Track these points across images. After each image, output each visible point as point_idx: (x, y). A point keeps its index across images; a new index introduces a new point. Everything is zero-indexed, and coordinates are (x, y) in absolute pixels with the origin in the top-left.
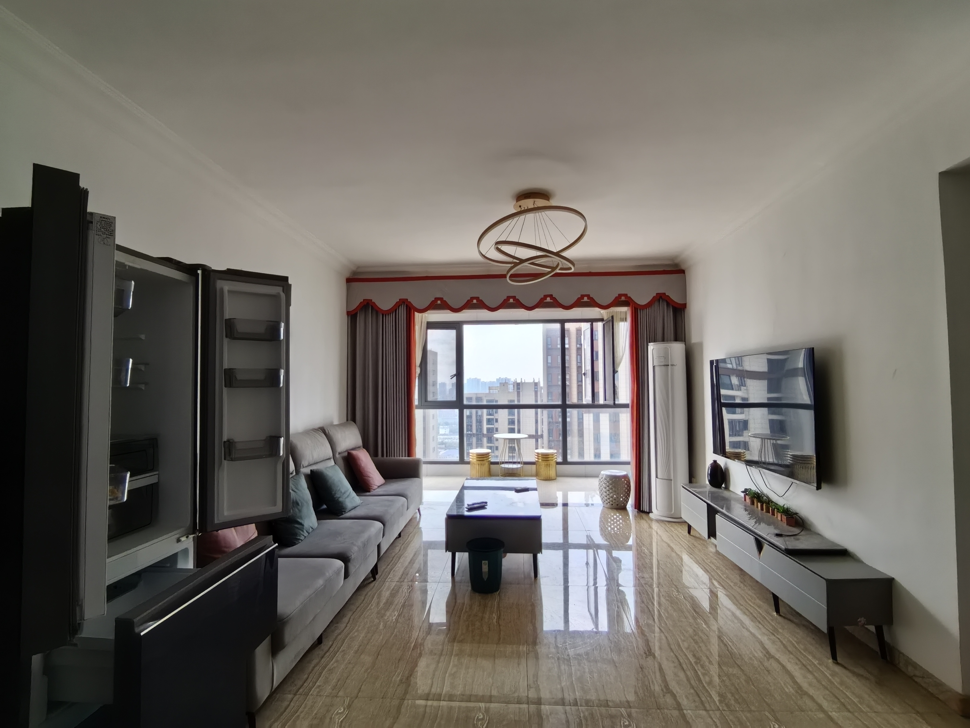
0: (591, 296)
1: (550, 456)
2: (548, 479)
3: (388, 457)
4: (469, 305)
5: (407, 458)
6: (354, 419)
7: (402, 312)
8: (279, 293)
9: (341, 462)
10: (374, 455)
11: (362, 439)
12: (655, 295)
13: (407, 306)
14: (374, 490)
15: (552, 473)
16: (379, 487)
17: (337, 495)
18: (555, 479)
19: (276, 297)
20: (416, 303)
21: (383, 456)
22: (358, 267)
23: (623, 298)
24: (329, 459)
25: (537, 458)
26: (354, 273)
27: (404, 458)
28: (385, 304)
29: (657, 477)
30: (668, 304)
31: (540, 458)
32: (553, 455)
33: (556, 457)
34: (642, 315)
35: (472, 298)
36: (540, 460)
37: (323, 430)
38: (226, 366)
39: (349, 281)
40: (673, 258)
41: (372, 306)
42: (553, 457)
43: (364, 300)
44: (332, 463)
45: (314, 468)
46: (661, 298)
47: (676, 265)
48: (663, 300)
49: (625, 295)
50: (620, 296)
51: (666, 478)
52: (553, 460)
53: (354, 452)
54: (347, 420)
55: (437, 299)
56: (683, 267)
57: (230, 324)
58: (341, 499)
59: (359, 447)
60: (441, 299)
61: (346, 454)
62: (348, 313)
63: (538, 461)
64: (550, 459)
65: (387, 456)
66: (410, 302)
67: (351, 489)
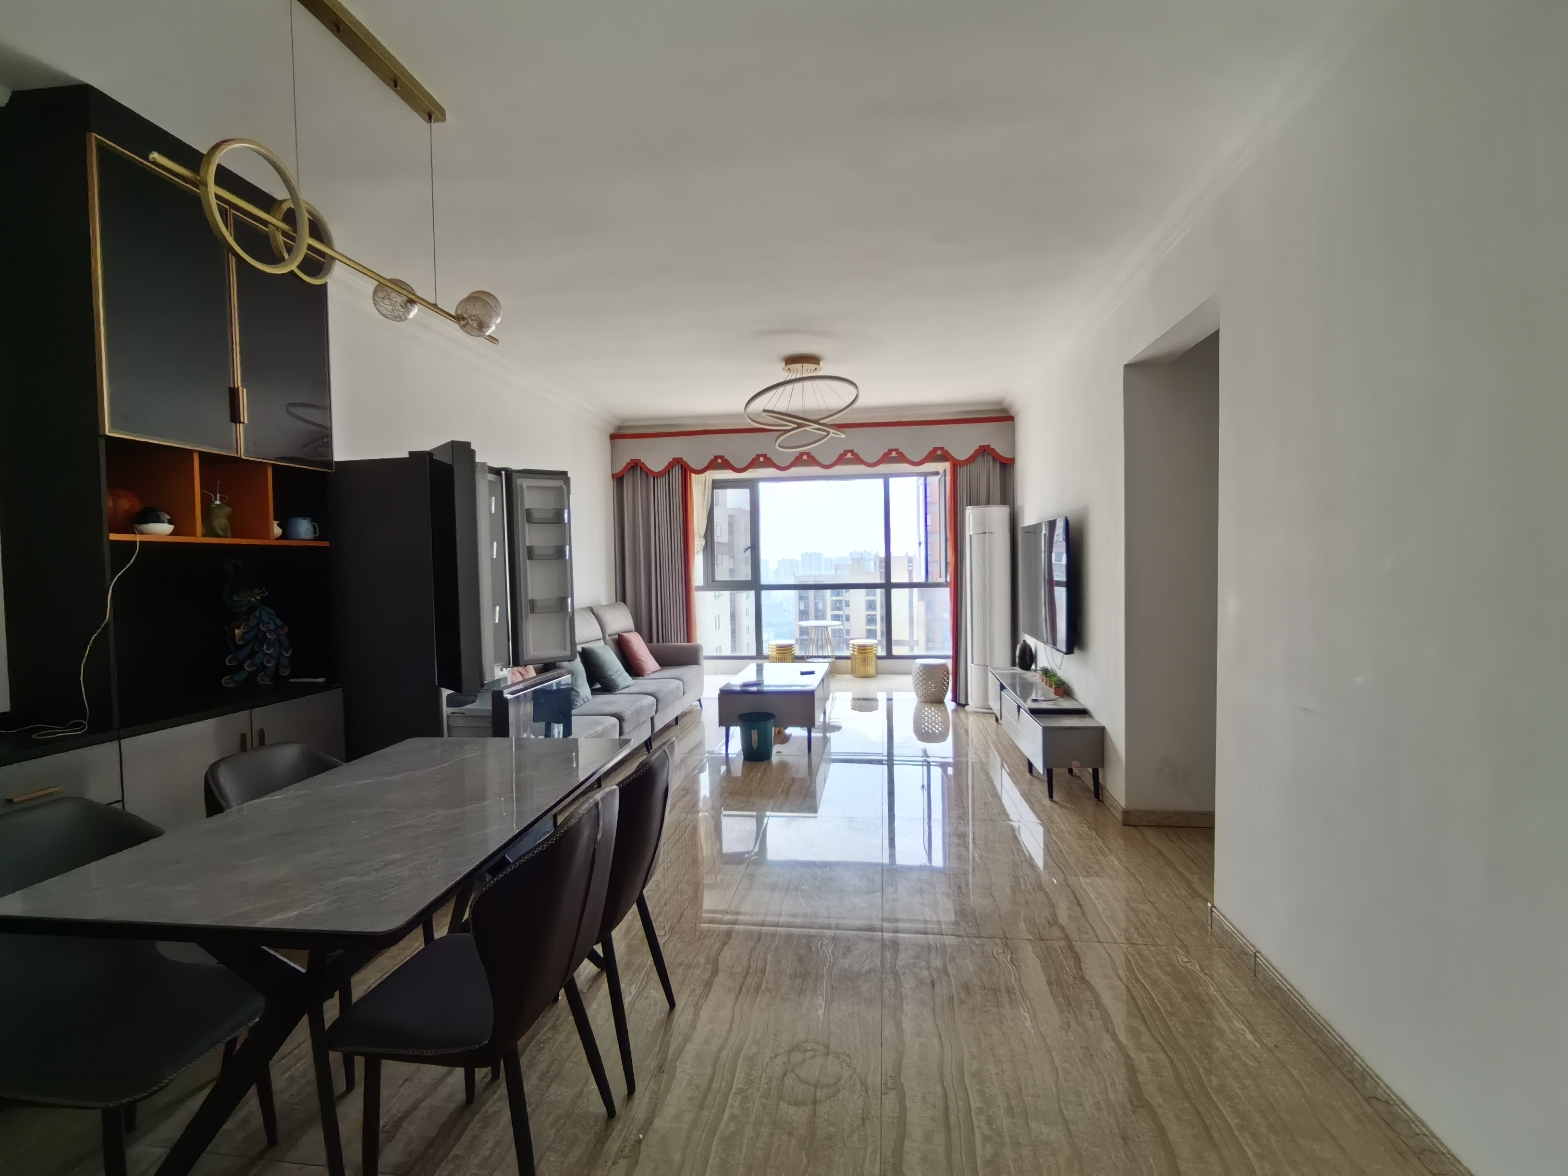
0: (900, 451)
1: (868, 648)
2: (866, 676)
3: (665, 643)
4: (755, 463)
5: (686, 644)
6: (624, 600)
7: (677, 473)
8: (561, 486)
9: (611, 643)
10: (649, 640)
11: (634, 622)
12: (978, 448)
13: (682, 466)
14: (648, 675)
15: (871, 670)
16: (653, 672)
17: (609, 673)
18: (875, 676)
19: (561, 488)
20: (693, 464)
21: (658, 641)
22: (624, 421)
23: (939, 452)
24: (600, 639)
25: (853, 651)
26: (620, 428)
27: (683, 644)
28: (656, 464)
29: (972, 663)
30: (994, 458)
31: (856, 650)
32: (872, 646)
33: (876, 649)
34: (962, 472)
35: (758, 456)
36: (856, 653)
37: (591, 610)
38: (528, 544)
39: (613, 437)
40: (1000, 403)
41: (641, 468)
42: (872, 649)
43: (631, 460)
44: (602, 643)
45: (585, 646)
46: (984, 451)
47: (1005, 410)
48: (988, 453)
49: (942, 449)
50: (936, 449)
51: (982, 664)
52: (872, 652)
53: (625, 634)
54: (616, 601)
55: (716, 458)
56: (1012, 414)
57: (529, 513)
58: (613, 677)
59: (631, 631)
60: (722, 457)
61: (617, 637)
62: (613, 476)
63: (853, 654)
64: (868, 651)
65: (663, 642)
66: (685, 462)
67: (623, 669)
